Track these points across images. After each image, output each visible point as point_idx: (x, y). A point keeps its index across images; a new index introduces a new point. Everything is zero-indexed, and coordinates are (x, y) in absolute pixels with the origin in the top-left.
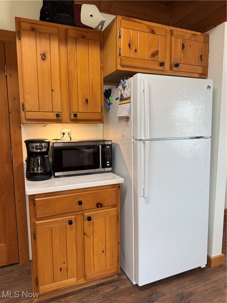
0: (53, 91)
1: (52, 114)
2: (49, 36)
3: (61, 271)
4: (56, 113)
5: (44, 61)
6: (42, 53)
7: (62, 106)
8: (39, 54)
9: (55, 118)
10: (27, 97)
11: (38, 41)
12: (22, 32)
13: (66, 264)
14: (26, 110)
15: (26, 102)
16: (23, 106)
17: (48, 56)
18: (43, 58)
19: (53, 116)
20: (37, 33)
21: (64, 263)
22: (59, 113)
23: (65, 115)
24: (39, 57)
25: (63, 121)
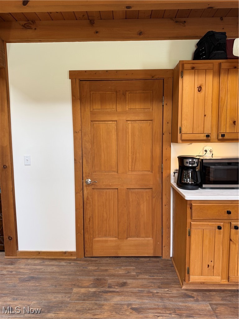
0: (205, 116)
1: (203, 135)
2: (206, 71)
3: (208, 267)
4: (207, 134)
5: (200, 92)
6: (199, 86)
7: (212, 128)
8: (196, 87)
9: (205, 138)
10: (184, 122)
11: (196, 77)
12: (185, 71)
13: (213, 263)
14: (182, 132)
15: (183, 126)
16: (180, 129)
17: (203, 88)
18: (200, 90)
19: (203, 137)
20: (196, 70)
21: (211, 261)
22: (209, 134)
23: (214, 136)
24: (196, 89)
25: (211, 141)
